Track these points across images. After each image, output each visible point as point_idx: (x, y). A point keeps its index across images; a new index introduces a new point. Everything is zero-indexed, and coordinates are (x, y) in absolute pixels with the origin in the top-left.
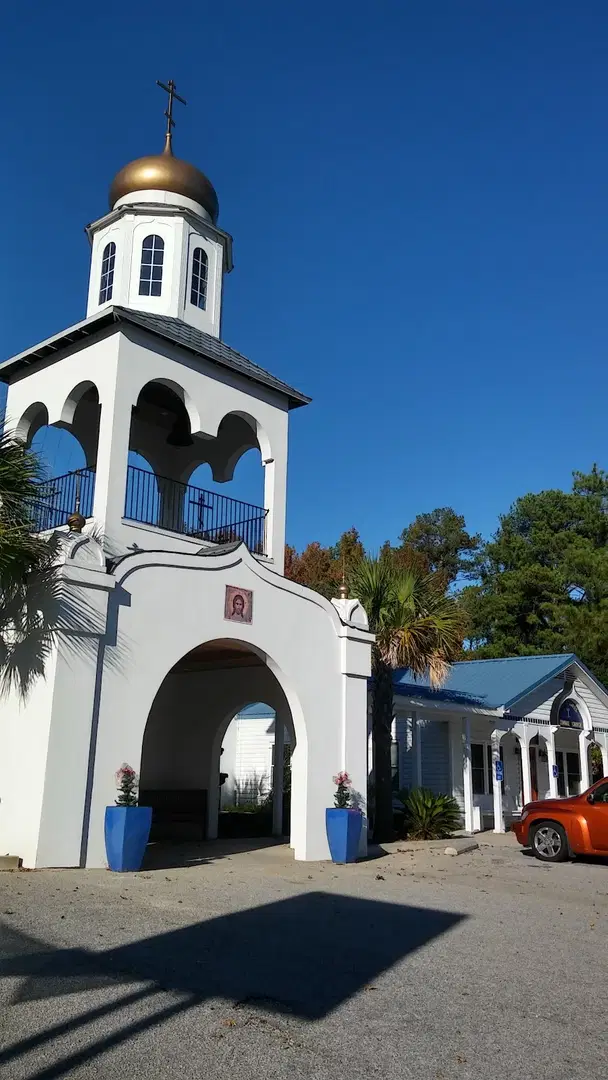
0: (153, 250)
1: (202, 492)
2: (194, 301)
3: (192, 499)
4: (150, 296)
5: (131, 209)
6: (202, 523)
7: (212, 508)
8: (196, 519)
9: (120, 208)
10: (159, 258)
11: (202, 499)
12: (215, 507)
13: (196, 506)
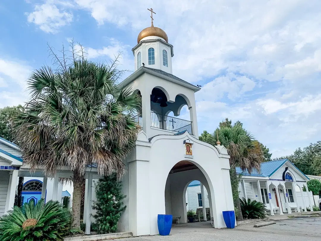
0: (151, 52)
1: (172, 118)
2: (164, 65)
3: (170, 120)
4: (152, 65)
5: (145, 42)
6: (173, 127)
7: (176, 122)
8: (172, 126)
9: (141, 42)
10: (153, 54)
11: (173, 120)
12: (177, 122)
13: (171, 122)
